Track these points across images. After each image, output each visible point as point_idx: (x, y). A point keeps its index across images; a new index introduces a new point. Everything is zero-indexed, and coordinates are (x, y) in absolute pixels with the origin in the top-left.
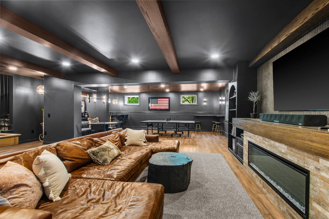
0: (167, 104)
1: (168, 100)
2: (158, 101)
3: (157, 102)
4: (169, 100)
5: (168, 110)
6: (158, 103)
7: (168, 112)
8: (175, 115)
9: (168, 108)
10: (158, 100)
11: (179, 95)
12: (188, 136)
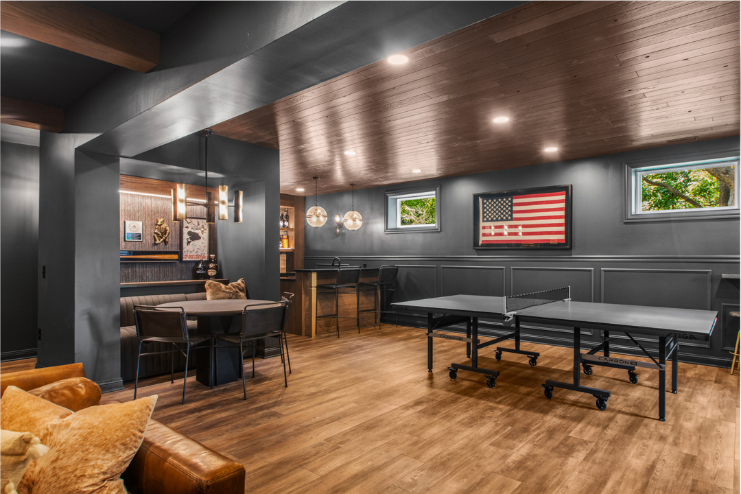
0: (560, 217)
1: (563, 197)
2: (515, 208)
3: (511, 211)
4: (569, 202)
5: (566, 247)
6: (515, 216)
7: (565, 257)
8: (598, 272)
9: (562, 237)
10: (515, 201)
11: (621, 170)
12: (662, 417)
